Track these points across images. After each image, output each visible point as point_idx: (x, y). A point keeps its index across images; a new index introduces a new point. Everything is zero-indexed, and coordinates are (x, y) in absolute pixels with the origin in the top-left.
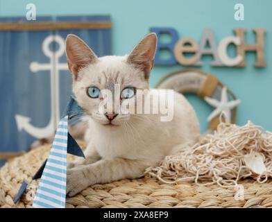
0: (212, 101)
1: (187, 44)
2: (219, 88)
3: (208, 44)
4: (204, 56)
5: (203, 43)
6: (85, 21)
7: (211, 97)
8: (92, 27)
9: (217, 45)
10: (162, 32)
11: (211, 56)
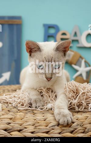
0: (76, 67)
1: (64, 34)
2: (80, 59)
3: (76, 34)
4: (73, 41)
5: (73, 33)
6: (6, 19)
7: (75, 65)
8: (10, 23)
9: (81, 35)
10: (50, 27)
11: (77, 41)
